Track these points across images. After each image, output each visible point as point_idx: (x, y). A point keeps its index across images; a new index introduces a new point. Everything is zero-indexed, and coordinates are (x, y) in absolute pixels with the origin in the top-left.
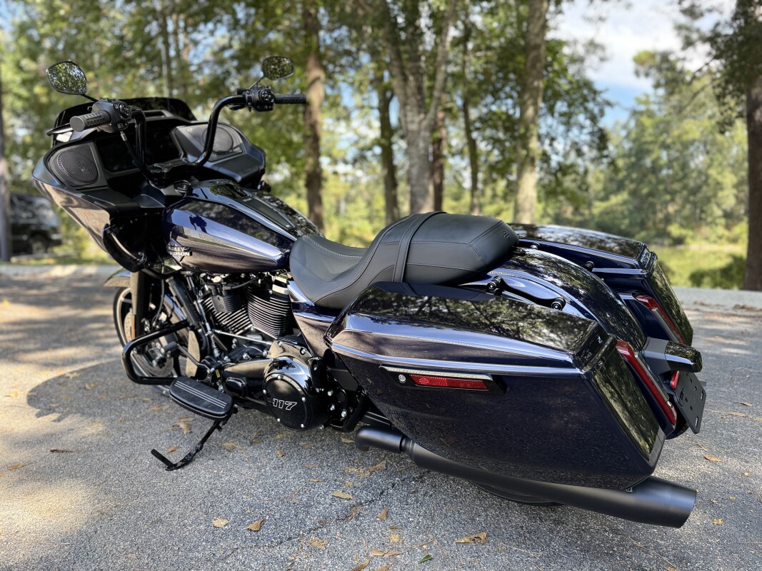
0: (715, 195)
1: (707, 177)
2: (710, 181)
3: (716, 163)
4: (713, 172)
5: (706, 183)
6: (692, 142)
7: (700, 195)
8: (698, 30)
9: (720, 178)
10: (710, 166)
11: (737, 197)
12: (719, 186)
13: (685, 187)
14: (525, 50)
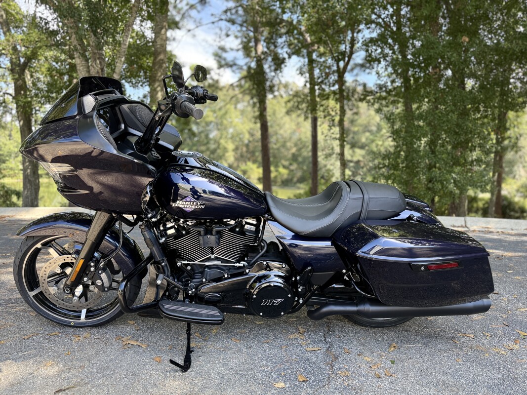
0: (224, 155)
1: (219, 144)
2: (221, 146)
3: (224, 136)
4: (222, 141)
5: (218, 147)
6: (211, 122)
7: (216, 155)
8: (225, 59)
9: (226, 145)
10: (221, 138)
11: (234, 156)
12: (225, 150)
13: (208, 149)
14: (155, 54)
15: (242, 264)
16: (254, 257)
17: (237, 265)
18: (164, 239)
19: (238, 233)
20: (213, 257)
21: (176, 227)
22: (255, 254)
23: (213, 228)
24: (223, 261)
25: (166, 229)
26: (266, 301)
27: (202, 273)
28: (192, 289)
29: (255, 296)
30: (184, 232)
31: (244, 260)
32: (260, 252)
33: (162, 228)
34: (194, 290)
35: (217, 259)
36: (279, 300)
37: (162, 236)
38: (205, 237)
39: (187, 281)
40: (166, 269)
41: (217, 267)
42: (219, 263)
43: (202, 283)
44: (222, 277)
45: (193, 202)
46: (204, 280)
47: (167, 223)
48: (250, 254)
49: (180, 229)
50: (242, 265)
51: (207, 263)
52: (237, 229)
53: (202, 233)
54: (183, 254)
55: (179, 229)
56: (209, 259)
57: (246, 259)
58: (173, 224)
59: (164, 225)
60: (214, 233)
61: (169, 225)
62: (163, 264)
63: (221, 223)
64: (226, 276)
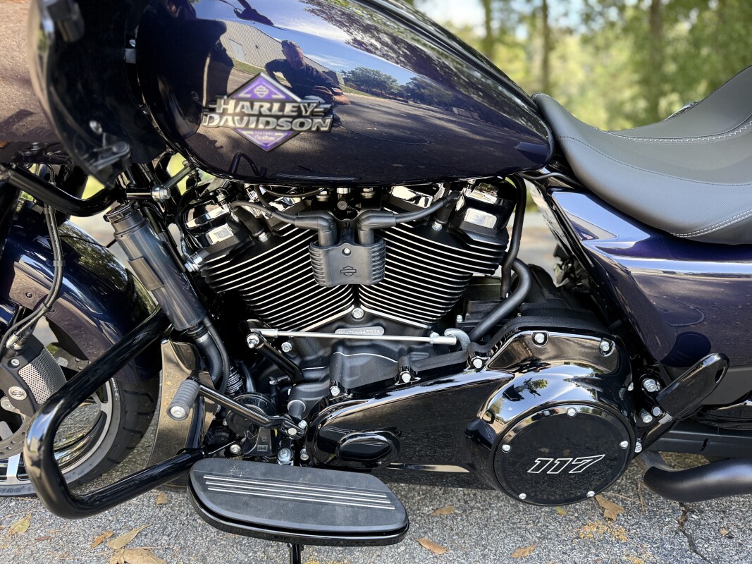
15: (451, 336)
16: (488, 314)
17: (435, 338)
18: (199, 260)
19: (440, 236)
20: (358, 313)
21: (236, 219)
22: (488, 306)
23: (358, 221)
24: (391, 328)
25: (207, 226)
26: (543, 463)
27: (327, 362)
28: (297, 422)
29: (506, 448)
30: (263, 237)
31: (453, 325)
32: (504, 300)
33: (191, 223)
34: (303, 424)
35: (370, 319)
36: (587, 460)
37: (193, 250)
38: (336, 251)
39: (283, 384)
40: (213, 353)
41: (373, 346)
42: (376, 334)
43: (328, 400)
44: (392, 381)
45: (283, 104)
46: (335, 391)
47: (208, 207)
48: (472, 305)
49: (248, 225)
50: (453, 341)
51: (340, 334)
52: (437, 226)
53: (324, 236)
54: (263, 305)
55: (244, 226)
56: (347, 321)
57: (459, 319)
58: (226, 210)
59: (200, 213)
60: (364, 234)
61: (213, 212)
62: (203, 339)
63: (383, 201)
64: (406, 378)
